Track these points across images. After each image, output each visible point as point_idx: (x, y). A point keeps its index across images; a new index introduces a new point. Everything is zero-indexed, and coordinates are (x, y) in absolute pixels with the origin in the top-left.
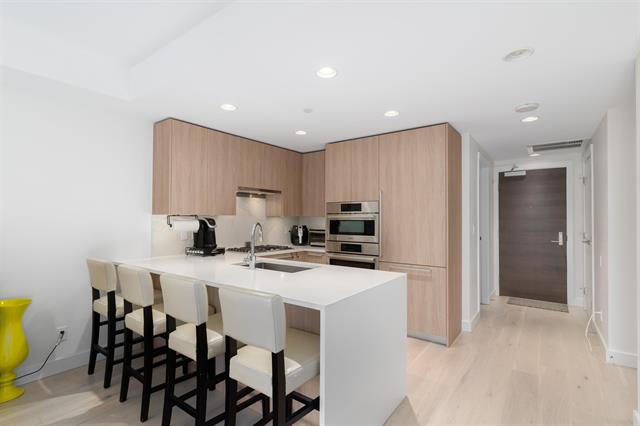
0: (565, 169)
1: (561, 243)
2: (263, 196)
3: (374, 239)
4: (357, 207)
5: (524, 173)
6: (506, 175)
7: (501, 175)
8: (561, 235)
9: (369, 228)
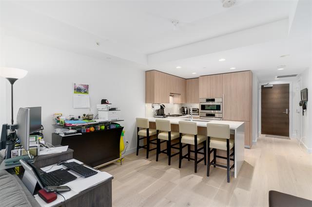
0: (289, 84)
1: (287, 113)
2: (173, 96)
3: (220, 112)
4: (213, 100)
5: (272, 86)
6: (264, 86)
7: (262, 86)
8: (287, 110)
9: (218, 108)
